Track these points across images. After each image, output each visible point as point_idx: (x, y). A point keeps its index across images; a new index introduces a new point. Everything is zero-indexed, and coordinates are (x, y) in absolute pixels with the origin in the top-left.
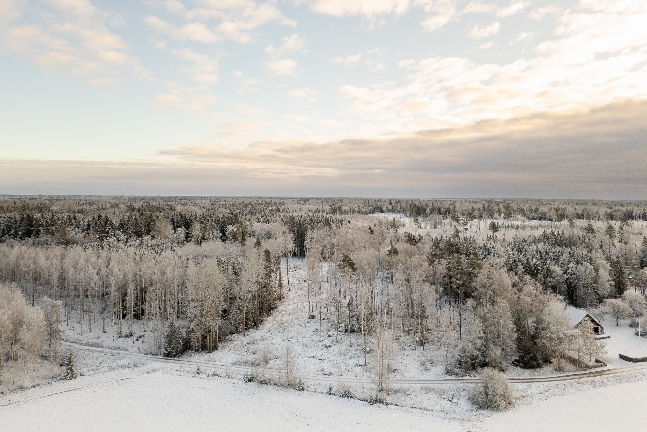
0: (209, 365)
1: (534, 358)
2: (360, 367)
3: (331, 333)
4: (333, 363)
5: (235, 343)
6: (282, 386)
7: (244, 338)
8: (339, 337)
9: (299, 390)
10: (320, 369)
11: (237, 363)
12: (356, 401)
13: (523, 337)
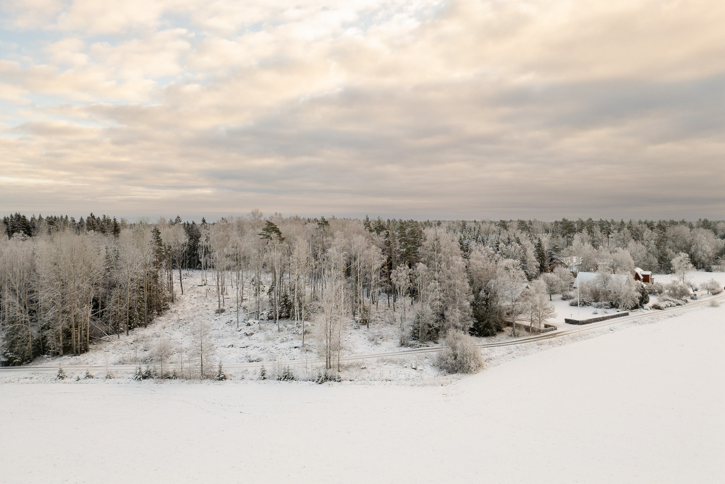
0: (77, 368)
1: (488, 326)
2: (297, 349)
3: (251, 321)
4: (259, 349)
5: (115, 343)
6: (194, 378)
7: (127, 338)
8: (262, 325)
9: (219, 380)
10: (244, 356)
11: (122, 362)
12: (300, 382)
13: (477, 302)
